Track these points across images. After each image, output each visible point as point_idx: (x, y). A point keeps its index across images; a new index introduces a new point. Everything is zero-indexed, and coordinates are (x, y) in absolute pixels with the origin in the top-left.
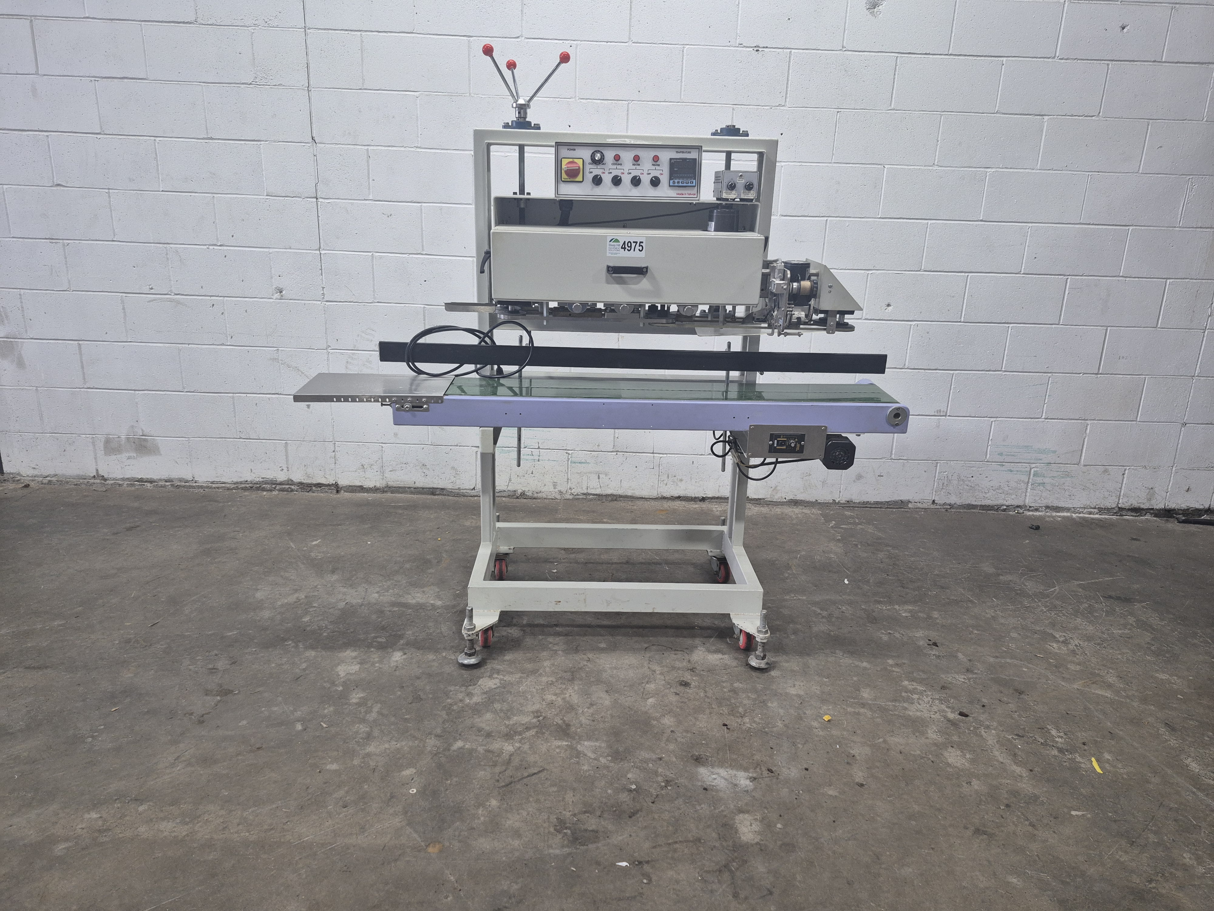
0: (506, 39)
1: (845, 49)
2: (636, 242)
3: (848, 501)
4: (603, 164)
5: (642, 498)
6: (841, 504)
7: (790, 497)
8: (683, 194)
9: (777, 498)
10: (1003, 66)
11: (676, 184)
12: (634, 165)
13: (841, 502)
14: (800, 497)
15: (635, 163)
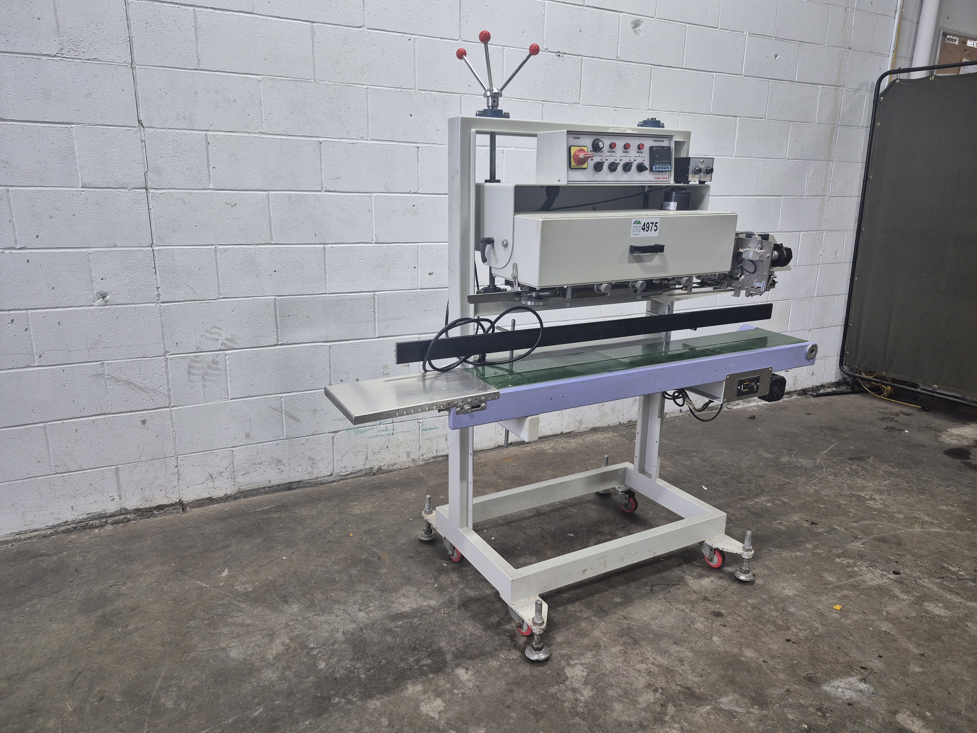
0: (349, 28)
1: (618, 59)
2: (653, 223)
3: (629, 421)
4: (601, 152)
5: (483, 450)
6: (625, 424)
7: (591, 426)
8: (659, 178)
9: (583, 428)
10: (714, 79)
11: (657, 170)
12: (624, 152)
13: (625, 423)
14: (598, 425)
15: (625, 151)
